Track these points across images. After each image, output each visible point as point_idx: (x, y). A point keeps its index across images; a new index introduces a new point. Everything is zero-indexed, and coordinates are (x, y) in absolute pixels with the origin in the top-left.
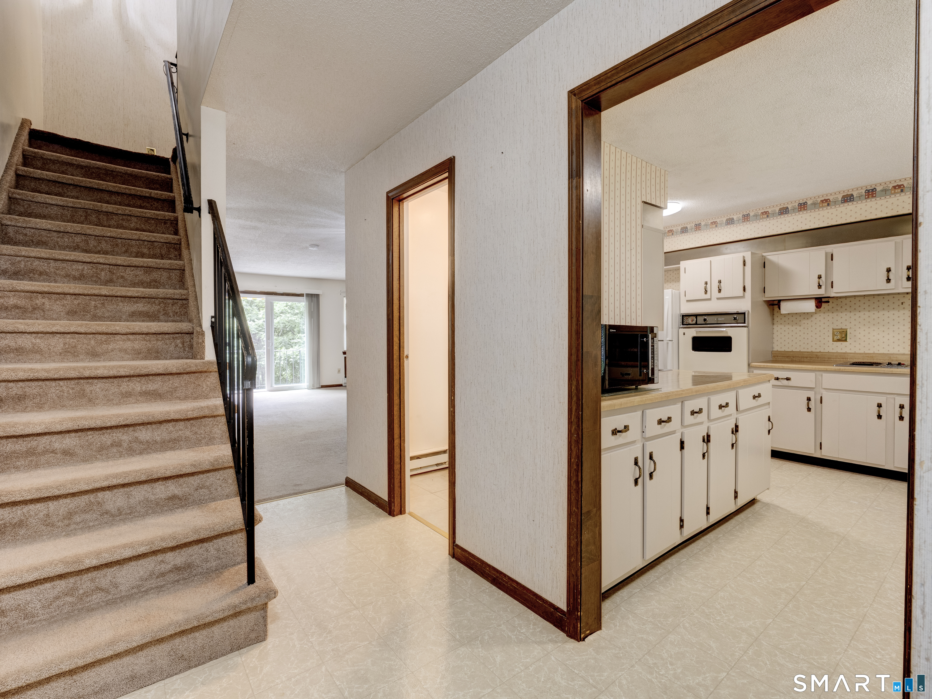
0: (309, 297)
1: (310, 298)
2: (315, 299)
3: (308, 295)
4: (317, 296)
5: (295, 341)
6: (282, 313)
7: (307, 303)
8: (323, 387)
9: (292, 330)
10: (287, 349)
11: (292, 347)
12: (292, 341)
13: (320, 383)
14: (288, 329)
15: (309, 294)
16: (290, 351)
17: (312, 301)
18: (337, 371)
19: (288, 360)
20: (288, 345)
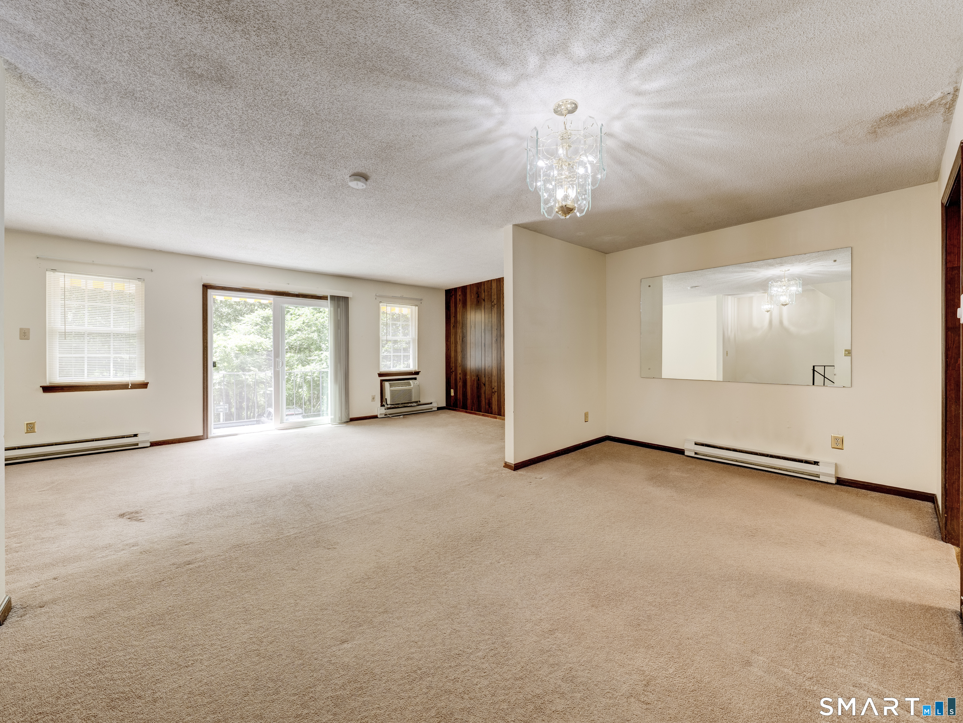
0: (334, 300)
1: (336, 302)
2: (342, 303)
3: (333, 298)
4: (346, 299)
5: (312, 358)
6: (298, 330)
7: (332, 309)
8: (352, 420)
9: (308, 348)
10: (303, 366)
11: (309, 364)
12: (309, 358)
13: (348, 414)
14: (305, 346)
15: (335, 296)
16: (308, 368)
17: (338, 306)
18: (371, 398)
19: (305, 378)
20: (304, 363)
